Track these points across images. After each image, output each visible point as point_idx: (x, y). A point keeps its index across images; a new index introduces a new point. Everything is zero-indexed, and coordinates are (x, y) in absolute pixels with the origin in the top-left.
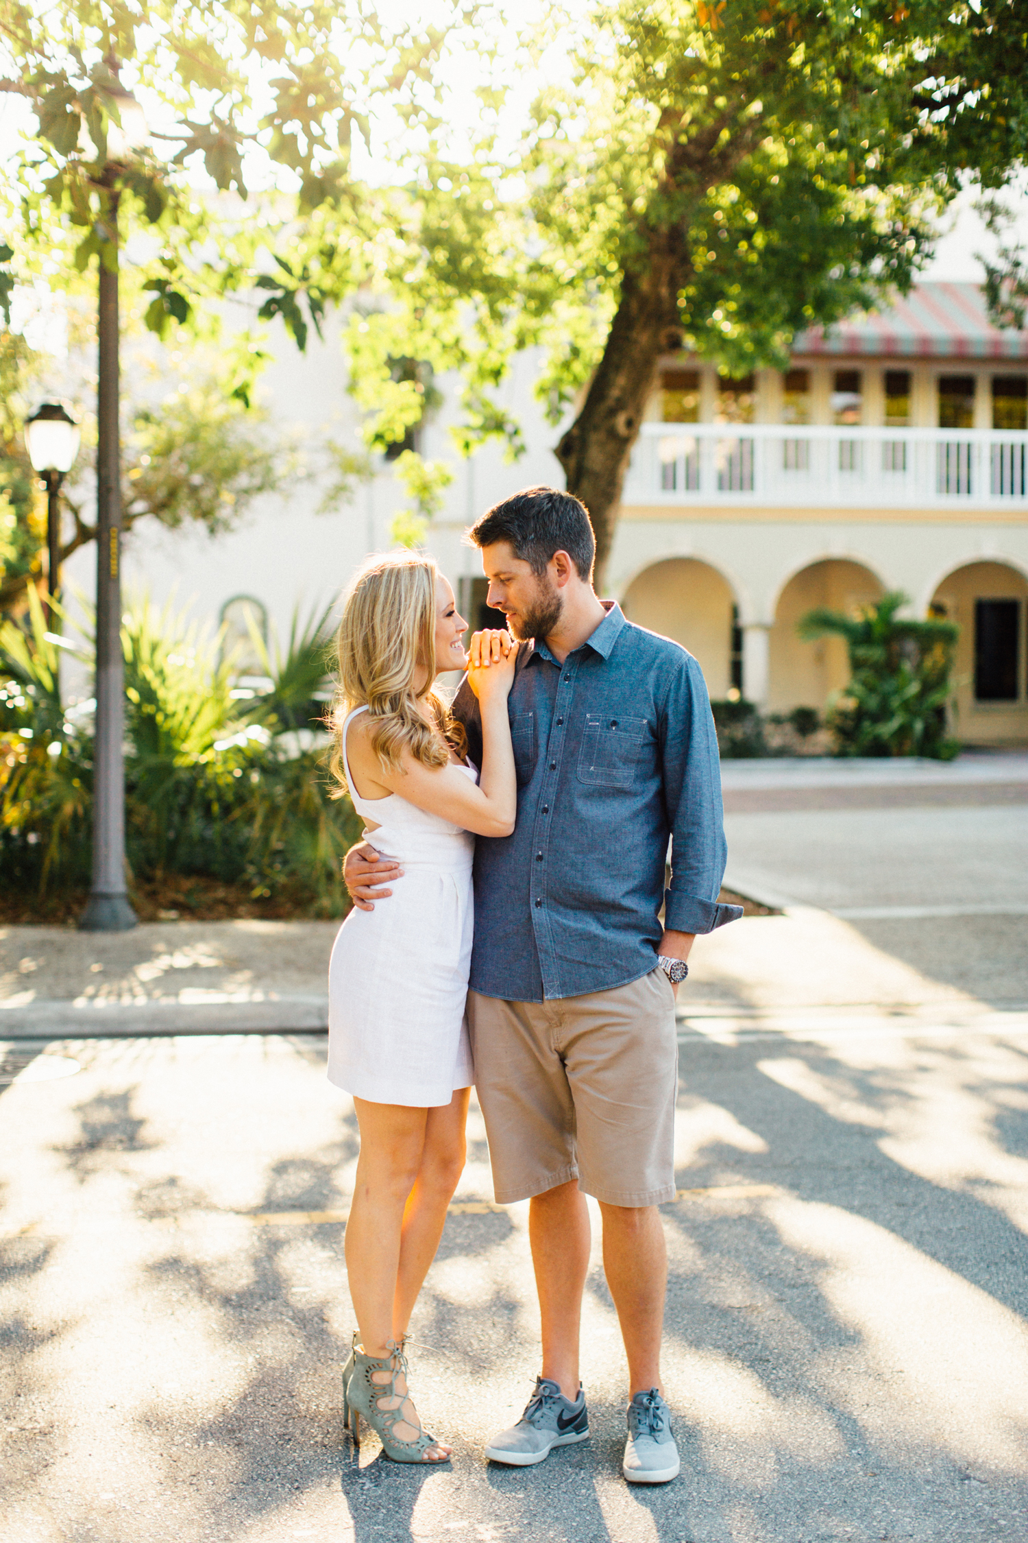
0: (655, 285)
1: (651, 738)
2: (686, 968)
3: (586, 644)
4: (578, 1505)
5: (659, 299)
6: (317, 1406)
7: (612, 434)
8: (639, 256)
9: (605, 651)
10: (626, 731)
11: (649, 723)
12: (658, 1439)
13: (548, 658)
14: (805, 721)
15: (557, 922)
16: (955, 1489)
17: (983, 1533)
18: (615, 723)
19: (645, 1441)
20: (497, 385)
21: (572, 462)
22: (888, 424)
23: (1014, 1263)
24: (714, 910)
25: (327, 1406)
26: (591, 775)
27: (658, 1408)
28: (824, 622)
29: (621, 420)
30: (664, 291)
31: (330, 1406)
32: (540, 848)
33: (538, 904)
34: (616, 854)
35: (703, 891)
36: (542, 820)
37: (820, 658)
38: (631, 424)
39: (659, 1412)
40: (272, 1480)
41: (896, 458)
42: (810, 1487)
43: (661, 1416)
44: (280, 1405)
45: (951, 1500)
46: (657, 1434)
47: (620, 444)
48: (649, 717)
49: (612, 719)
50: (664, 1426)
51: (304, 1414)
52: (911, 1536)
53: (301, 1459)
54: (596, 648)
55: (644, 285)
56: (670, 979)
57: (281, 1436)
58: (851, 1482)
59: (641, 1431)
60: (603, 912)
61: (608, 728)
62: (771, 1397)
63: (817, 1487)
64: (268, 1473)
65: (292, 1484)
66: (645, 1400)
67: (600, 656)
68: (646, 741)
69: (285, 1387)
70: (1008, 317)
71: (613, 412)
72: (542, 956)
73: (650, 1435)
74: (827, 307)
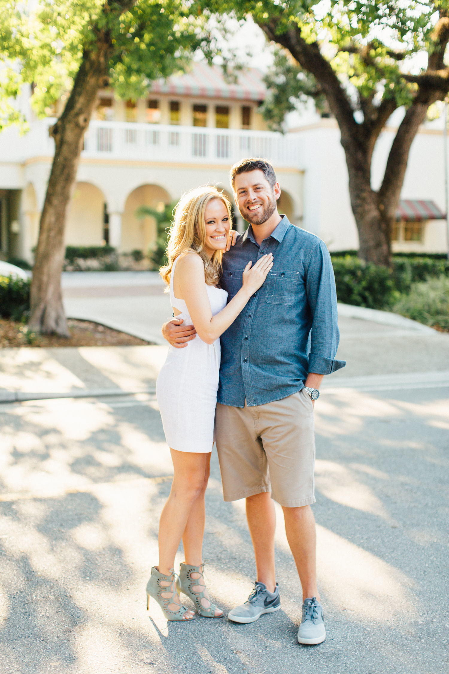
0: (98, 56)
1: (302, 281)
2: (319, 393)
3: (271, 236)
4: (180, 637)
5: (99, 63)
6: (36, 596)
7: (77, 125)
8: (91, 43)
9: (280, 240)
10: (289, 278)
11: (300, 273)
12: (315, 622)
13: (254, 242)
14: (137, 255)
15: (253, 370)
16: (342, 615)
17: (363, 635)
18: (283, 274)
19: (308, 623)
20: (15, 98)
21: (58, 137)
22: (172, 124)
23: (321, 505)
24: (331, 363)
25: (40, 596)
26: (271, 299)
27: (316, 607)
28: (146, 211)
29: (81, 119)
30: (102, 59)
31: (42, 596)
32: (247, 334)
33: (245, 361)
34: (282, 338)
35: (325, 354)
36: (248, 321)
37: (142, 227)
38: (86, 120)
39: (316, 609)
40: (29, 637)
41: (174, 139)
42: (279, 619)
43: (317, 611)
44: (17, 597)
45: (342, 620)
46: (315, 620)
47: (81, 129)
48: (300, 271)
49: (282, 272)
50: (319, 616)
51: (31, 601)
52: (332, 639)
53: (39, 625)
54: (276, 238)
55: (93, 56)
56: (311, 398)
57: (25, 613)
58: (296, 615)
59: (307, 618)
60: (275, 365)
61: (280, 276)
62: (244, 576)
63: (282, 619)
64: (26, 633)
65: (40, 638)
66: (309, 603)
67: (277, 241)
68: (299, 283)
69: (16, 587)
70: (231, 79)
71: (77, 115)
72: (246, 386)
73: (311, 620)
74: (165, 71)
